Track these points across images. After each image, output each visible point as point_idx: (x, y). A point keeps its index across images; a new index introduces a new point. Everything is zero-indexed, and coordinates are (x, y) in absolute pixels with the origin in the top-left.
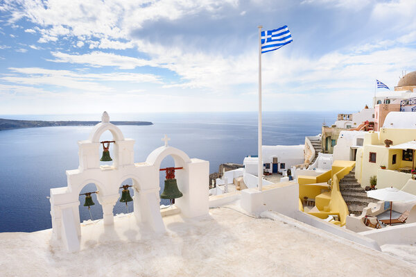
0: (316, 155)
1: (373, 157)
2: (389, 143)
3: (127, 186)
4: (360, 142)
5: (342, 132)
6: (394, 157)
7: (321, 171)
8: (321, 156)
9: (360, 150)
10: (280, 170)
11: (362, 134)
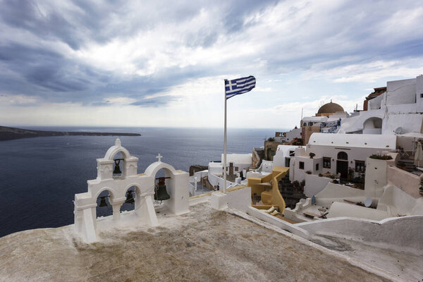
0: (261, 162)
1: (302, 165)
2: (312, 155)
3: (131, 191)
4: (292, 153)
5: (279, 146)
6: (317, 165)
7: (264, 174)
8: (265, 163)
9: (293, 159)
10: (235, 173)
11: (294, 148)
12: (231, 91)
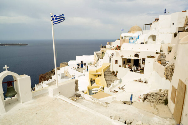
1: (116, 62)
5: (107, 51)
6: (124, 62)
8: (100, 60)
9: (112, 59)
11: (114, 52)
12: (55, 20)
